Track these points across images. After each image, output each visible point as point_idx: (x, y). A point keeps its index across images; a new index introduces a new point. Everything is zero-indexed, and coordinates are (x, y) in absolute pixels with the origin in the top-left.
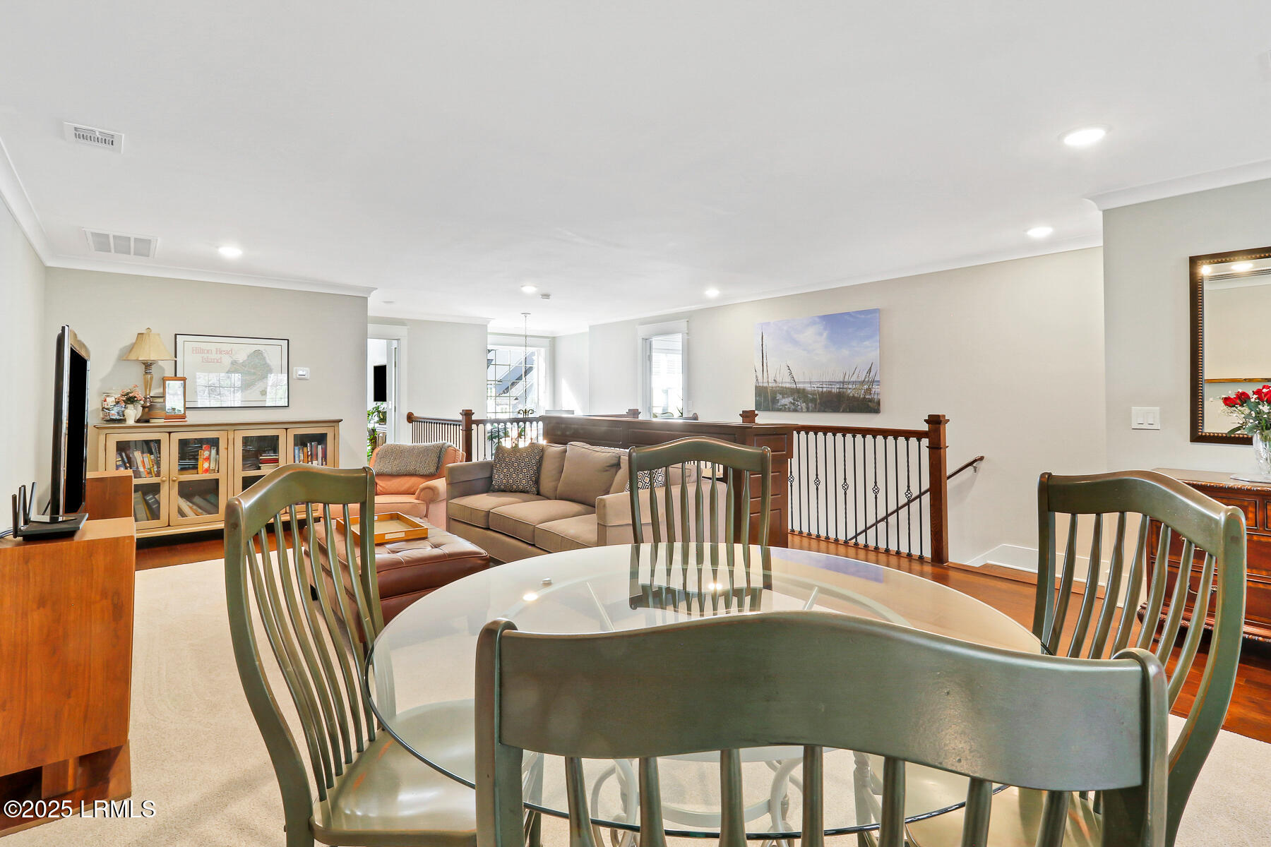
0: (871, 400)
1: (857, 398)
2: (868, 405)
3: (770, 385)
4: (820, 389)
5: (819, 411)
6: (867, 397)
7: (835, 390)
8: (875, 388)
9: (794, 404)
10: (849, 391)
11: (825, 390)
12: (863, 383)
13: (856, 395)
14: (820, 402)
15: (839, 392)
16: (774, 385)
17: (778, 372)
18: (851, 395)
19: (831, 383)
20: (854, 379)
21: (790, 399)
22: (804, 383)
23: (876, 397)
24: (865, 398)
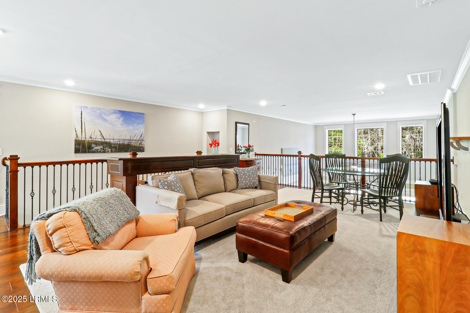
0: (142, 147)
1: (136, 146)
2: (140, 149)
3: (87, 139)
4: (119, 142)
5: (118, 152)
6: (140, 146)
7: (126, 143)
8: (143, 143)
9: (103, 149)
10: (133, 144)
11: (121, 143)
12: (138, 140)
13: (135, 145)
14: (119, 148)
15: (128, 144)
16: (90, 139)
17: (93, 133)
18: (133, 145)
19: (124, 140)
20: (135, 139)
21: (101, 147)
22: (110, 139)
23: (143, 146)
24: (139, 146)
